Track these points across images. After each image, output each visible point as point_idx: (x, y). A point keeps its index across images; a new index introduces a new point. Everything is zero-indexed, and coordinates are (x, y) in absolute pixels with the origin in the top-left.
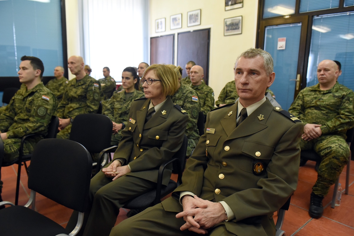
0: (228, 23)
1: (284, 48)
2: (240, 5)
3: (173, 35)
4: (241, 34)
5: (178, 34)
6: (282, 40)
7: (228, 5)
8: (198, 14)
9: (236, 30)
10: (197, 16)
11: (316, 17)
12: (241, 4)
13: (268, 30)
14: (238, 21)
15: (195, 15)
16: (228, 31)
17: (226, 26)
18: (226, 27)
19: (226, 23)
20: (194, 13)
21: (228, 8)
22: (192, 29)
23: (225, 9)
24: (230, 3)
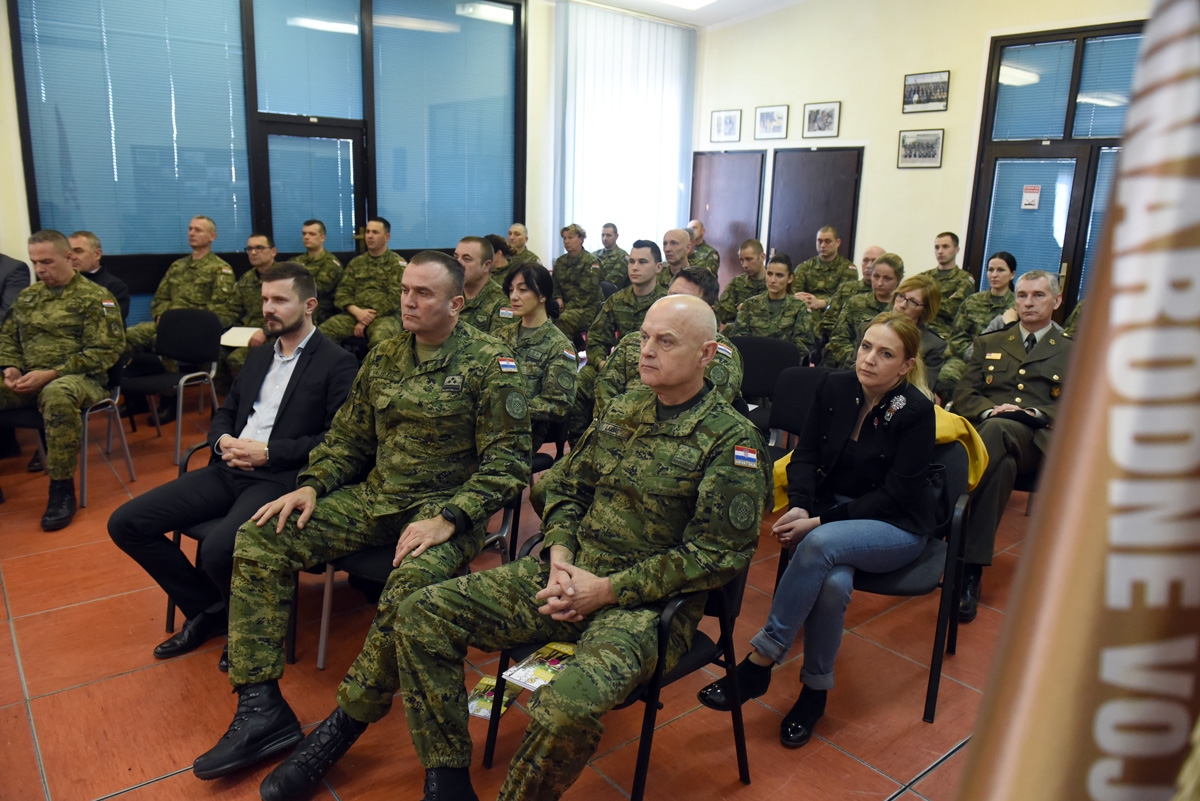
0: (909, 141)
1: (1036, 207)
2: (940, 105)
3: (763, 154)
4: (940, 167)
5: (776, 152)
6: (1033, 191)
7: (911, 103)
8: (833, 110)
9: (927, 159)
10: (830, 115)
11: (1105, 150)
12: (945, 103)
13: (1001, 165)
14: (935, 138)
15: (823, 112)
16: (908, 159)
17: (905, 146)
18: (902, 150)
19: (903, 141)
20: (822, 108)
21: (909, 108)
22: (814, 145)
23: (903, 109)
24: (916, 97)
